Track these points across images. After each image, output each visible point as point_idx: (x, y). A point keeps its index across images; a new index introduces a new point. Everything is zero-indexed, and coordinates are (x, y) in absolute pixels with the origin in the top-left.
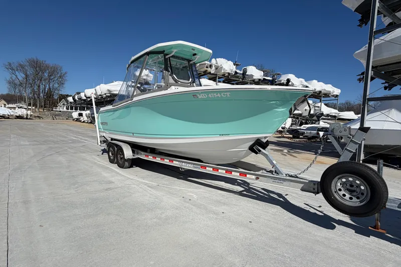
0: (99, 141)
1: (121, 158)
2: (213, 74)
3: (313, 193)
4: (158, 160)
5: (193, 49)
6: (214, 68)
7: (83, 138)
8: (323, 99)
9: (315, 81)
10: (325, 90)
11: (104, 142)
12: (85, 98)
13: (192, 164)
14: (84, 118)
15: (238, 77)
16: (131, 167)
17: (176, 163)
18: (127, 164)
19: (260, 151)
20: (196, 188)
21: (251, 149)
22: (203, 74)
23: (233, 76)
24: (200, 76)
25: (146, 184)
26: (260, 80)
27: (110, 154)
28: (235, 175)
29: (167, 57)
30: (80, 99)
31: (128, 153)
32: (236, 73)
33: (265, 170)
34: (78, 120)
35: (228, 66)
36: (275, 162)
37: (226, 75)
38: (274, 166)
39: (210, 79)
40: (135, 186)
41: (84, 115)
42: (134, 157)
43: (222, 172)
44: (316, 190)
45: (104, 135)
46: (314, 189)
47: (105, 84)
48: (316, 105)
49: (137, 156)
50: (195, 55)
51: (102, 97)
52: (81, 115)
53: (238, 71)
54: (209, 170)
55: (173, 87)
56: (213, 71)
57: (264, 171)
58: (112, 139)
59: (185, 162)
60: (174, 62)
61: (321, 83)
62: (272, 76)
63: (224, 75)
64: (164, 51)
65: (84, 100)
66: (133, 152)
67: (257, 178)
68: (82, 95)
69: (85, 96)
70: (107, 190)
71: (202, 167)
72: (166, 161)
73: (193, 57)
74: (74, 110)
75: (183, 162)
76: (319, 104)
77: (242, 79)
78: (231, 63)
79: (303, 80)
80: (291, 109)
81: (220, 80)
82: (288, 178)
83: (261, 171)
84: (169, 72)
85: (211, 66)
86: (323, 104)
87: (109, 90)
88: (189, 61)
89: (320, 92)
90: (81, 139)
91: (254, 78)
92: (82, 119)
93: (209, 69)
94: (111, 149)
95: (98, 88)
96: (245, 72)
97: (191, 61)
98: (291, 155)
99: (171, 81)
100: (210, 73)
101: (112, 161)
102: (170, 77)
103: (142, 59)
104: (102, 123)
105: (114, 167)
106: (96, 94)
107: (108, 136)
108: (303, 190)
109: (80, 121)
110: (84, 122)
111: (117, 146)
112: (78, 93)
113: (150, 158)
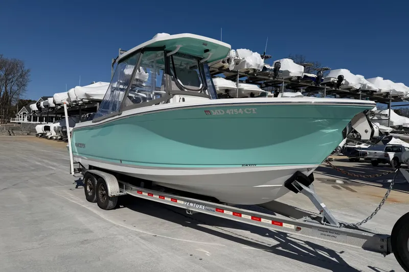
0: (73, 170)
1: (103, 195)
2: (232, 71)
3: (382, 253)
4: (156, 198)
5: (205, 43)
6: (233, 63)
7: (50, 163)
8: (392, 104)
9: (379, 79)
10: (394, 91)
11: (80, 170)
12: (54, 105)
13: (203, 204)
14: (52, 133)
15: (267, 75)
16: (117, 207)
17: (181, 203)
18: (111, 203)
19: (301, 189)
20: (209, 241)
21: (289, 185)
22: (218, 71)
23: (260, 73)
24: (213, 74)
25: (138, 234)
26: (299, 77)
27: (88, 189)
28: (266, 223)
29: (169, 54)
30: (47, 106)
31: (113, 187)
32: (265, 68)
33: (309, 215)
34: (43, 136)
35: (253, 59)
36: (323, 205)
37: (251, 72)
38: (322, 210)
39: (227, 78)
40: (122, 237)
41: (52, 129)
42: (121, 194)
43: (246, 218)
44: (385, 248)
45: (80, 160)
46: (382, 247)
47: (82, 86)
48: (383, 112)
49: (125, 192)
50: (207, 51)
51: (77, 105)
52: (47, 128)
53: (268, 66)
54: (228, 215)
55: (177, 97)
56: (232, 66)
57: (308, 218)
58: (91, 167)
59: (193, 202)
60: (178, 61)
61: (389, 82)
62: (316, 72)
63: (247, 72)
64: (164, 47)
65: (53, 108)
66: (121, 186)
67: (298, 229)
68: (50, 101)
69: (54, 102)
70: (82, 243)
71: (218, 209)
72: (167, 201)
73: (205, 55)
74: (38, 122)
75: (190, 202)
76: (387, 112)
77: (274, 78)
78: (257, 55)
79: (362, 77)
80: (345, 129)
81: (242, 79)
82: (344, 229)
83: (304, 218)
84: (171, 75)
85: (229, 60)
86: (392, 111)
87: (86, 95)
88: (199, 59)
89: (388, 94)
90: (47, 164)
91: (291, 75)
92: (48, 134)
93: (226, 65)
94: (89, 181)
95: (72, 91)
96: (277, 66)
97: (201, 59)
98: (347, 188)
99: (174, 87)
100: (228, 70)
101: (90, 199)
102: (173, 82)
103: (134, 57)
104: (77, 145)
105: (93, 207)
106: (69, 100)
107: (86, 163)
108: (365, 247)
109: (47, 137)
110: (51, 138)
111: (98, 177)
112: (45, 98)
113: (145, 195)
